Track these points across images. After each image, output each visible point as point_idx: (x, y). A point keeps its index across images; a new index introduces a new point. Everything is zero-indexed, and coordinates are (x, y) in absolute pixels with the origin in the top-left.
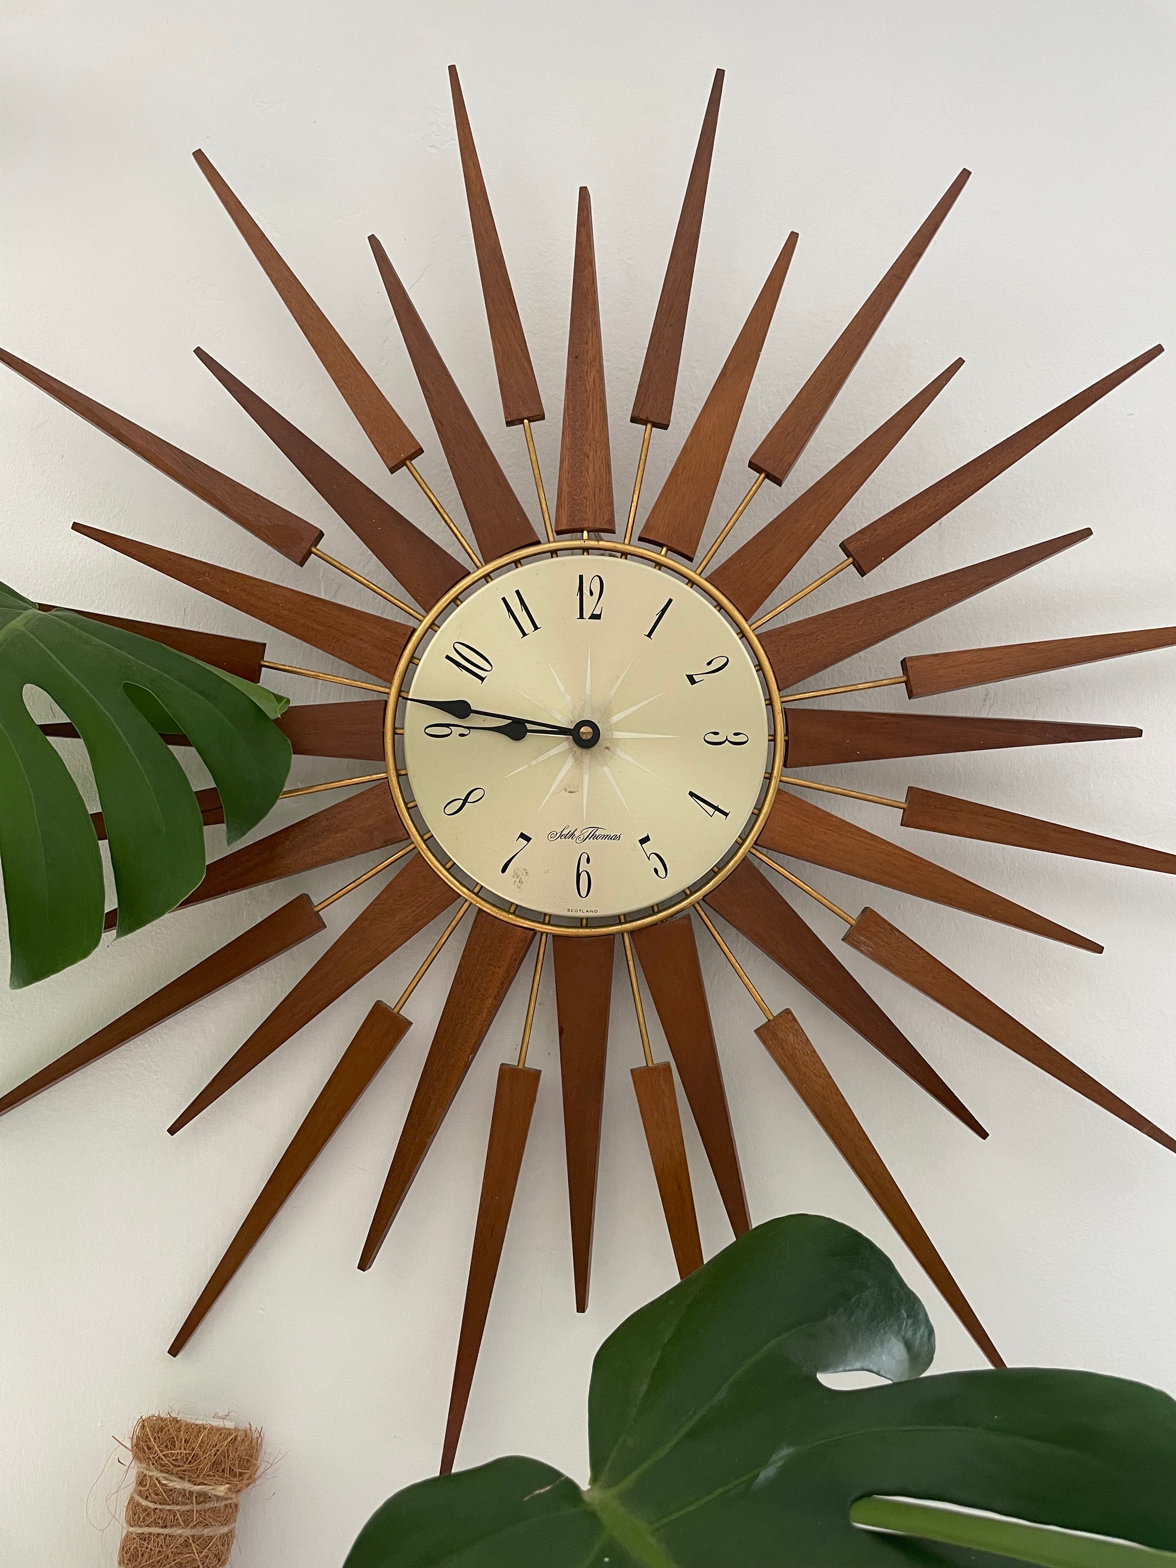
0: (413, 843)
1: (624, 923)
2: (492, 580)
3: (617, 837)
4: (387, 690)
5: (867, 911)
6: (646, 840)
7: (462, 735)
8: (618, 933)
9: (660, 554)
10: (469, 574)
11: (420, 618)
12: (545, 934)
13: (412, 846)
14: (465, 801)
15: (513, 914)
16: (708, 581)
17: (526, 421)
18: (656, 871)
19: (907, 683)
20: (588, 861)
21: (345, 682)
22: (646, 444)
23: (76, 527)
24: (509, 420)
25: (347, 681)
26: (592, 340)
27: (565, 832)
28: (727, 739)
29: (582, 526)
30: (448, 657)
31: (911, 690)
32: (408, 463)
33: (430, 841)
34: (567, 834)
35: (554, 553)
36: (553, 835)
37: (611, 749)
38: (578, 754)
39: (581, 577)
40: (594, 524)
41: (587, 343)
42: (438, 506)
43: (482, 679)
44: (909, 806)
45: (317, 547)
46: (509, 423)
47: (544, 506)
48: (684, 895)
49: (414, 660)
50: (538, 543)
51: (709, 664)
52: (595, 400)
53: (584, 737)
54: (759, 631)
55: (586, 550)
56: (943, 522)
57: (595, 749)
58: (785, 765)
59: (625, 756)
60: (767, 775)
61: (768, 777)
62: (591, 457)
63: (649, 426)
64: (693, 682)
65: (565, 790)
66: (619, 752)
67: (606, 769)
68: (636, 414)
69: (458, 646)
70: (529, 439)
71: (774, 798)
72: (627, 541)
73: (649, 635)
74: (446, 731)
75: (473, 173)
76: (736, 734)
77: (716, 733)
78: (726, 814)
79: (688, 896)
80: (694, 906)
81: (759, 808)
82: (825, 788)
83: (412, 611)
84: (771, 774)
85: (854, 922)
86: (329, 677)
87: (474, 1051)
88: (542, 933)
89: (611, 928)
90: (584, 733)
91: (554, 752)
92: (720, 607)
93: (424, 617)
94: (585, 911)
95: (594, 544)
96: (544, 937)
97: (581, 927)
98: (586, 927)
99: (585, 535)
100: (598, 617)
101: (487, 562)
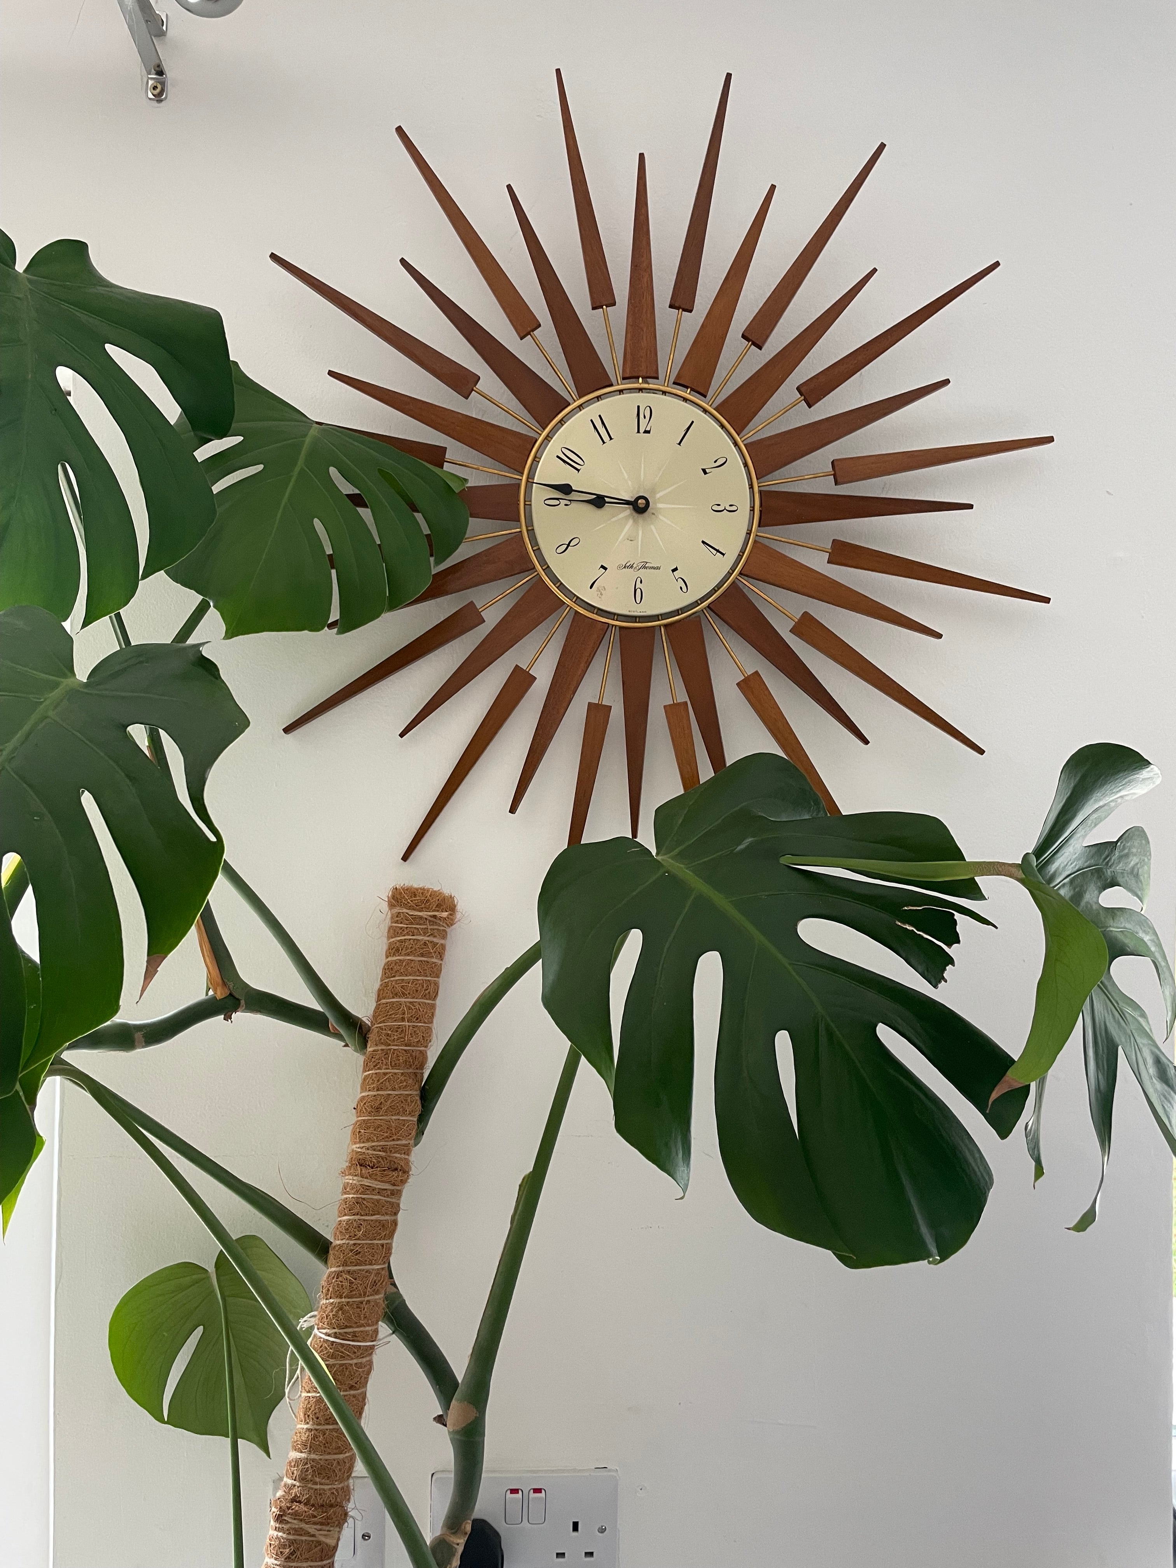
0: (537, 571)
1: (661, 620)
2: (583, 409)
3: (658, 568)
4: (520, 478)
5: (806, 614)
6: (676, 569)
7: (565, 505)
8: (657, 626)
9: (686, 393)
10: (569, 404)
11: (540, 432)
13: (536, 573)
14: (568, 545)
15: (596, 614)
16: (715, 411)
17: (604, 307)
18: (681, 588)
19: (834, 475)
20: (641, 582)
22: (678, 322)
23: (331, 373)
24: (594, 306)
25: (495, 471)
26: (646, 255)
27: (628, 565)
28: (725, 509)
29: (638, 375)
30: (558, 457)
31: (837, 480)
32: (532, 333)
33: (547, 570)
35: (621, 392)
36: (620, 566)
37: (656, 514)
38: (635, 517)
39: (638, 407)
40: (647, 373)
41: (643, 257)
42: (550, 362)
43: (578, 470)
44: (833, 551)
45: (477, 387)
46: (594, 308)
47: (615, 362)
48: (696, 604)
49: (536, 460)
50: (611, 385)
51: (715, 462)
52: (648, 293)
53: (640, 506)
54: (745, 442)
55: (640, 390)
56: (861, 375)
57: (646, 514)
58: (759, 526)
59: (664, 519)
60: (748, 532)
61: (749, 533)
62: (645, 330)
63: (681, 310)
64: (705, 473)
65: (628, 539)
66: (661, 517)
67: (653, 527)
68: (673, 303)
69: (564, 450)
70: (606, 318)
71: (752, 545)
72: (666, 385)
73: (679, 444)
74: (556, 502)
75: (571, 142)
76: (731, 505)
77: (719, 505)
78: (723, 554)
79: (699, 605)
80: (702, 610)
81: (743, 551)
82: (783, 540)
83: (535, 428)
84: (751, 531)
85: (797, 620)
86: (486, 469)
87: (574, 693)
88: (613, 625)
89: (654, 623)
90: (640, 503)
91: (621, 516)
92: (722, 426)
93: (543, 432)
94: (639, 612)
95: (646, 386)
96: (614, 628)
97: (636, 622)
98: (639, 622)
99: (641, 379)
100: (648, 432)
101: (580, 397)
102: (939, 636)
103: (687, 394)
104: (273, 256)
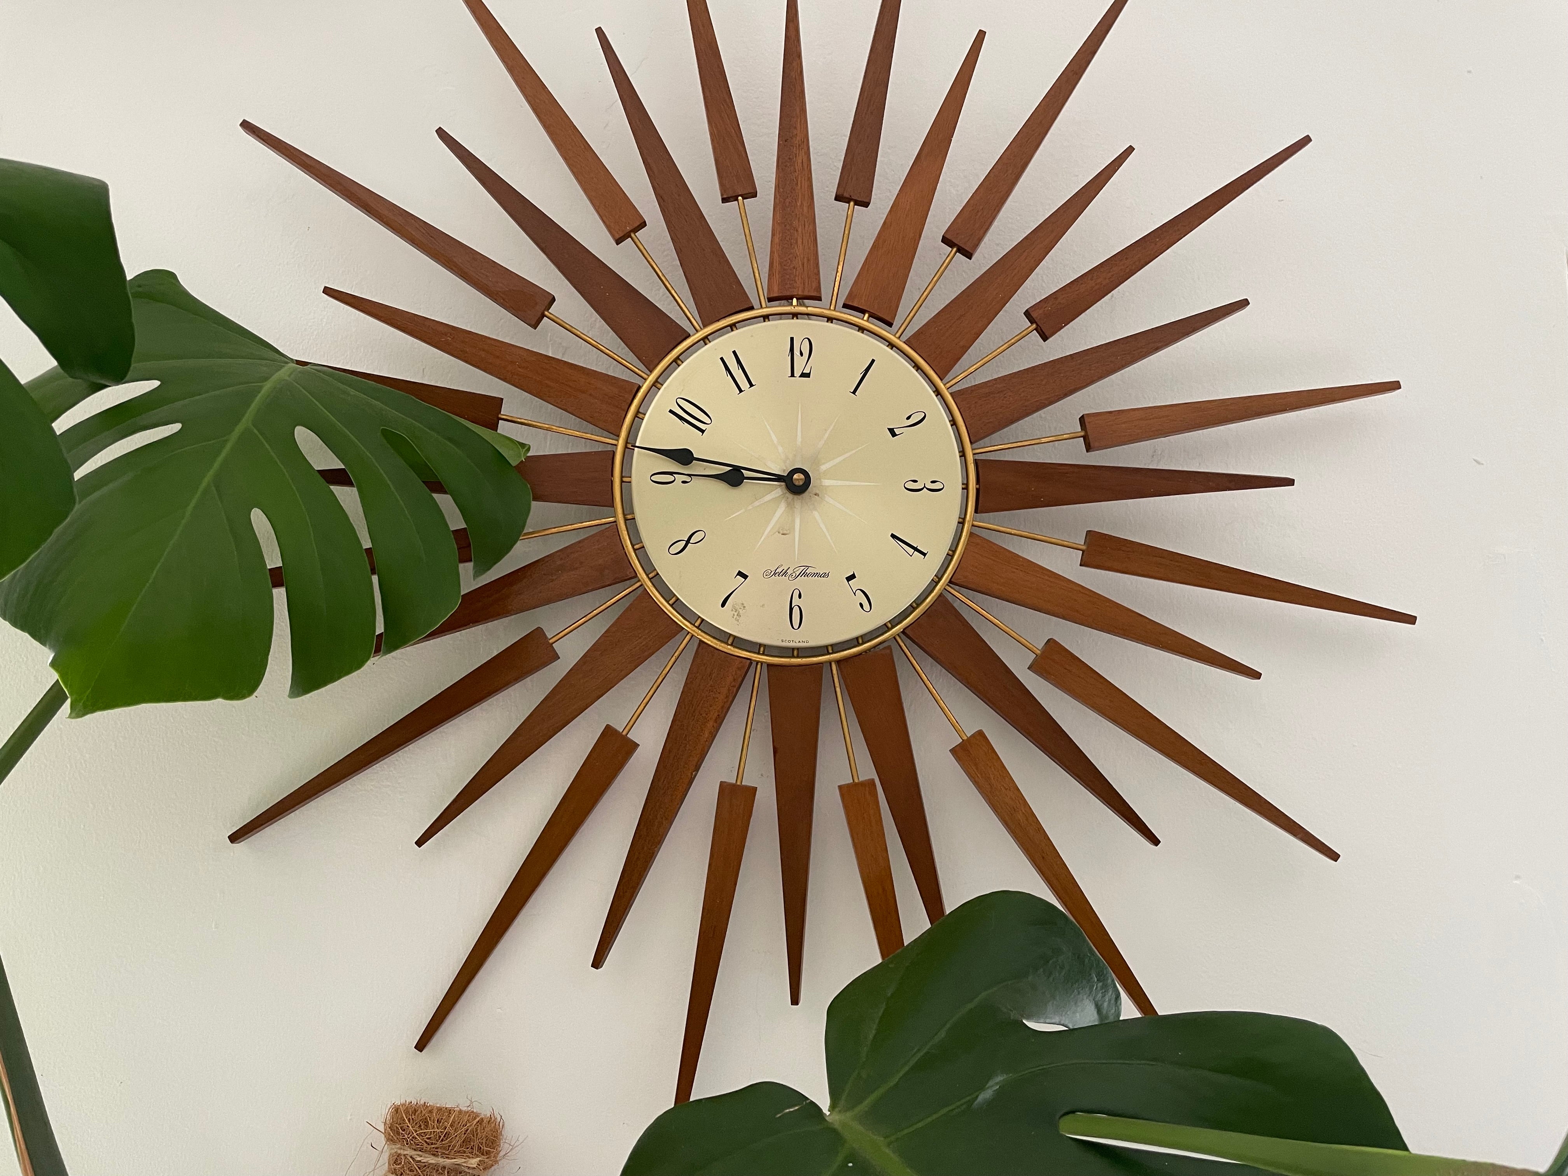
0: (639, 581)
1: (832, 653)
2: (710, 342)
3: (825, 575)
4: (614, 442)
5: (1051, 643)
6: (853, 577)
7: (684, 482)
8: (826, 662)
9: (863, 319)
10: (689, 336)
11: (645, 376)
12: (759, 664)
13: (638, 584)
14: (688, 542)
15: (731, 645)
16: (906, 344)
17: (740, 198)
18: (861, 605)
19: (1085, 438)
20: (800, 596)
21: (577, 434)
22: (849, 219)
23: (327, 291)
24: (725, 196)
25: (578, 433)
26: (800, 125)
27: (779, 570)
28: (925, 487)
29: (791, 294)
30: (671, 411)
31: (1089, 443)
32: (633, 235)
33: (656, 579)
34: (781, 572)
35: (766, 317)
36: (768, 573)
37: (820, 495)
38: (790, 500)
39: (792, 339)
40: (803, 291)
41: (795, 128)
42: (660, 275)
43: (703, 431)
44: (1088, 547)
45: (550, 311)
46: (725, 200)
47: (757, 275)
48: (886, 628)
49: (639, 415)
50: (752, 308)
51: (908, 418)
52: (803, 179)
53: (797, 483)
54: (952, 390)
55: (795, 315)
56: (1115, 296)
57: (806, 495)
58: (976, 511)
59: (831, 501)
60: (961, 520)
61: (962, 522)
62: (800, 230)
63: (852, 203)
64: (894, 434)
65: (779, 532)
66: (827, 498)
67: (816, 514)
68: (840, 193)
70: (743, 215)
71: (967, 540)
72: (832, 308)
73: (854, 392)
74: (669, 478)
76: (933, 482)
77: (915, 481)
78: (924, 554)
79: (889, 629)
80: (894, 638)
81: (953, 550)
82: (1013, 532)
83: (637, 370)
84: (964, 519)
85: (1039, 652)
86: (562, 429)
87: (697, 768)
88: (757, 662)
89: (820, 658)
90: (798, 479)
91: (768, 497)
92: (917, 367)
93: (649, 376)
94: (797, 642)
95: (802, 309)
96: (759, 666)
97: (793, 657)
98: (798, 657)
99: (795, 300)
100: (807, 375)
101: (705, 326)
102: (1257, 675)
103: (863, 321)
104: (246, 126)
